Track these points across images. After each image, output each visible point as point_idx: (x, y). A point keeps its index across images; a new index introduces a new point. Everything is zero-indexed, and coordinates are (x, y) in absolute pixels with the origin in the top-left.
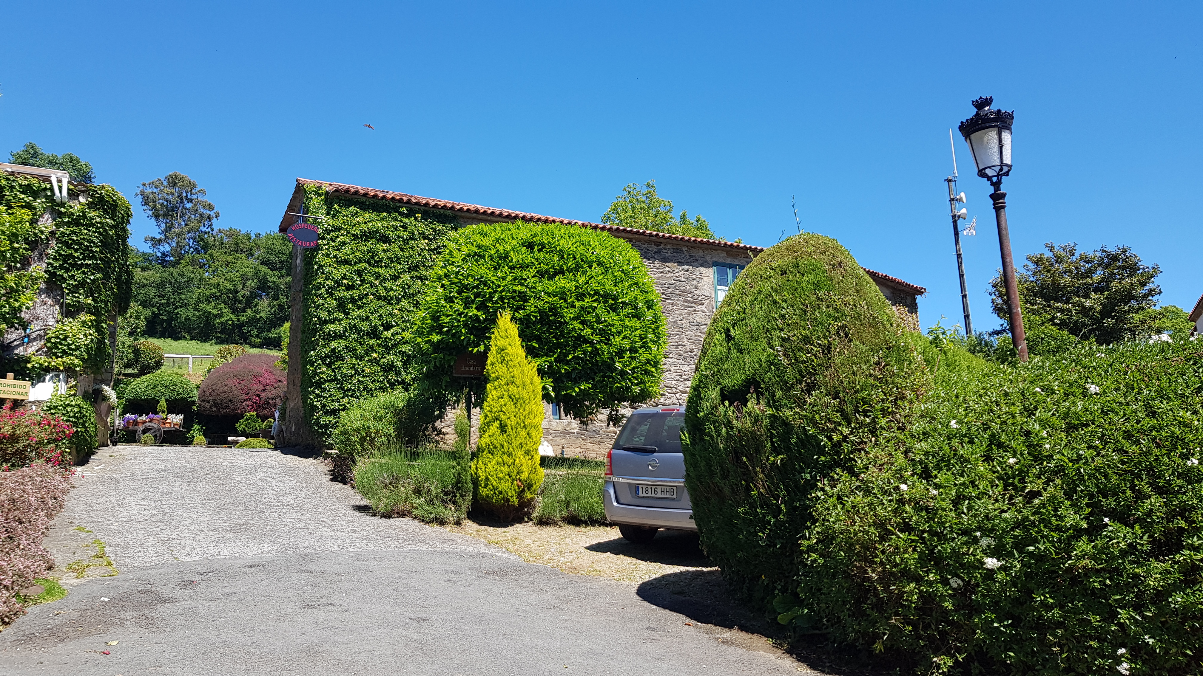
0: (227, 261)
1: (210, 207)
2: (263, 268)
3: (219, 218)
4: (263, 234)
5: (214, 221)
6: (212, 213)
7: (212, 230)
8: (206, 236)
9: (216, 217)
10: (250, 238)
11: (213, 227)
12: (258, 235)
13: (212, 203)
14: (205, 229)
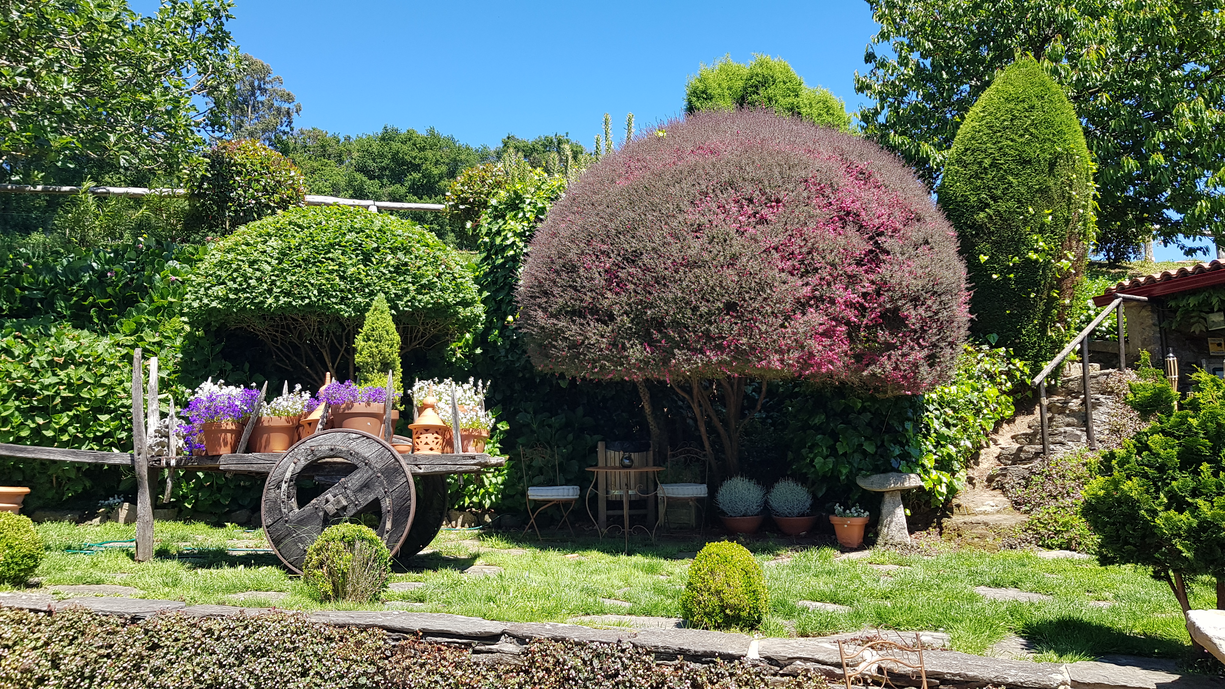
0: (312, 166)
1: (289, 98)
2: (359, 176)
3: (300, 113)
4: (354, 137)
5: (294, 116)
6: (291, 106)
7: (292, 129)
8: (285, 137)
9: (297, 112)
10: (339, 141)
11: (292, 125)
12: (348, 138)
13: (292, 93)
14: (284, 128)
